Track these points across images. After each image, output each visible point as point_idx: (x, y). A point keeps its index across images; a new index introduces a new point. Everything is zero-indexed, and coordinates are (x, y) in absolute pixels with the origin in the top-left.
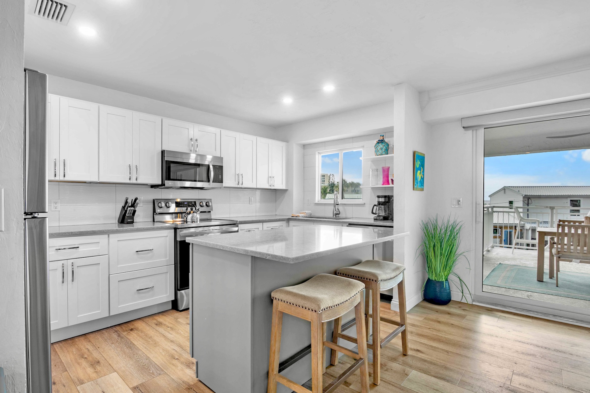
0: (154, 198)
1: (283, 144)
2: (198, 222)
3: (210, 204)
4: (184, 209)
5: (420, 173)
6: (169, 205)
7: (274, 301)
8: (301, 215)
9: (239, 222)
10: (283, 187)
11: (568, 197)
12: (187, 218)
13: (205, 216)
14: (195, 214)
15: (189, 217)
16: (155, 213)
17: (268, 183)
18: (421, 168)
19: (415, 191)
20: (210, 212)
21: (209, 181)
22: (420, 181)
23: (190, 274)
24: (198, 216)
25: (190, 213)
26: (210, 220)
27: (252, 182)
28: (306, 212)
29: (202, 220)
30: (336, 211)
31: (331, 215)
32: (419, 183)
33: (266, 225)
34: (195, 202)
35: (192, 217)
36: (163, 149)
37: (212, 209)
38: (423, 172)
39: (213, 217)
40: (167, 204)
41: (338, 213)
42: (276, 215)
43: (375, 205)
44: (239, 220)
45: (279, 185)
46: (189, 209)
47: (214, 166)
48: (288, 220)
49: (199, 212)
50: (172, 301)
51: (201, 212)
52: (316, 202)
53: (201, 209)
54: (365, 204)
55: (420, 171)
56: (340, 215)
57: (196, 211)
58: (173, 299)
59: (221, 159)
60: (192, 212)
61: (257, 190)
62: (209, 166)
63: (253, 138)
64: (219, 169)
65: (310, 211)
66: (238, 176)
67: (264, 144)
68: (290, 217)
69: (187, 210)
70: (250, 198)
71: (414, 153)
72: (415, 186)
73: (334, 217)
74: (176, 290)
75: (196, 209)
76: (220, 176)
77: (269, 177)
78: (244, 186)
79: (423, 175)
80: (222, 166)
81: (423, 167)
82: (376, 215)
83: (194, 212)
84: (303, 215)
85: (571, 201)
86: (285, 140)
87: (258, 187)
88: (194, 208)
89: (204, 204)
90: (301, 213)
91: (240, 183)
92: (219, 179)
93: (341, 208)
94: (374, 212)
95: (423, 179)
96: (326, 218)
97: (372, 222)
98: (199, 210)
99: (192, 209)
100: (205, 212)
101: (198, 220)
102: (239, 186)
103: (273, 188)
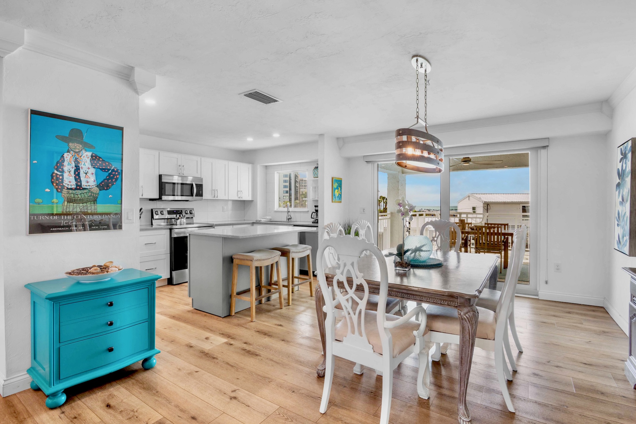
0: (152, 208)
1: (250, 166)
2: (185, 225)
3: (193, 212)
4: (174, 216)
5: (338, 191)
6: (163, 213)
7: (234, 260)
8: (262, 220)
9: (215, 224)
10: (250, 199)
11: (520, 203)
12: (176, 223)
13: (189, 221)
14: (182, 219)
15: (178, 221)
16: (153, 219)
17: (238, 196)
18: (339, 187)
19: (333, 203)
20: (192, 218)
21: (192, 195)
22: (338, 197)
23: (188, 252)
24: (185, 221)
25: (179, 219)
26: (193, 224)
27: (225, 195)
28: (267, 217)
29: (187, 224)
30: (288, 216)
31: (285, 220)
32: (337, 198)
33: (235, 226)
34: (182, 211)
35: (180, 221)
36: (160, 173)
37: (194, 216)
38: (341, 190)
39: (194, 222)
40: (162, 212)
41: (290, 218)
42: (244, 220)
43: (313, 212)
44: (215, 223)
45: (247, 196)
46: (178, 216)
47: (196, 185)
48: (253, 224)
49: (185, 218)
50: (168, 279)
51: (187, 218)
52: (276, 210)
53: (187, 216)
54: (308, 211)
55: (338, 189)
56: (292, 220)
57: (183, 217)
58: (169, 277)
59: (201, 180)
60: (180, 218)
61: (229, 201)
62: (192, 185)
63: (226, 162)
64: (200, 187)
65: (270, 217)
66: (214, 191)
67: (234, 166)
68: (255, 222)
69: (176, 216)
70: (224, 207)
71: (332, 178)
72: (333, 199)
73: (288, 221)
74: (172, 270)
75: (183, 216)
76: (201, 192)
77: (238, 191)
78: (218, 198)
79: (341, 192)
80: (202, 185)
81: (341, 187)
82: (314, 219)
83: (181, 218)
84: (264, 220)
85: (523, 206)
86: (251, 162)
87: (229, 199)
88: (181, 215)
89: (189, 212)
90: (263, 218)
91: (216, 196)
92: (200, 194)
93: (292, 215)
94: (313, 217)
95: (340, 195)
96: (281, 222)
97: (311, 224)
98: (185, 216)
99: (180, 216)
100: (189, 218)
101: (185, 224)
102: (214, 199)
103: (241, 199)
